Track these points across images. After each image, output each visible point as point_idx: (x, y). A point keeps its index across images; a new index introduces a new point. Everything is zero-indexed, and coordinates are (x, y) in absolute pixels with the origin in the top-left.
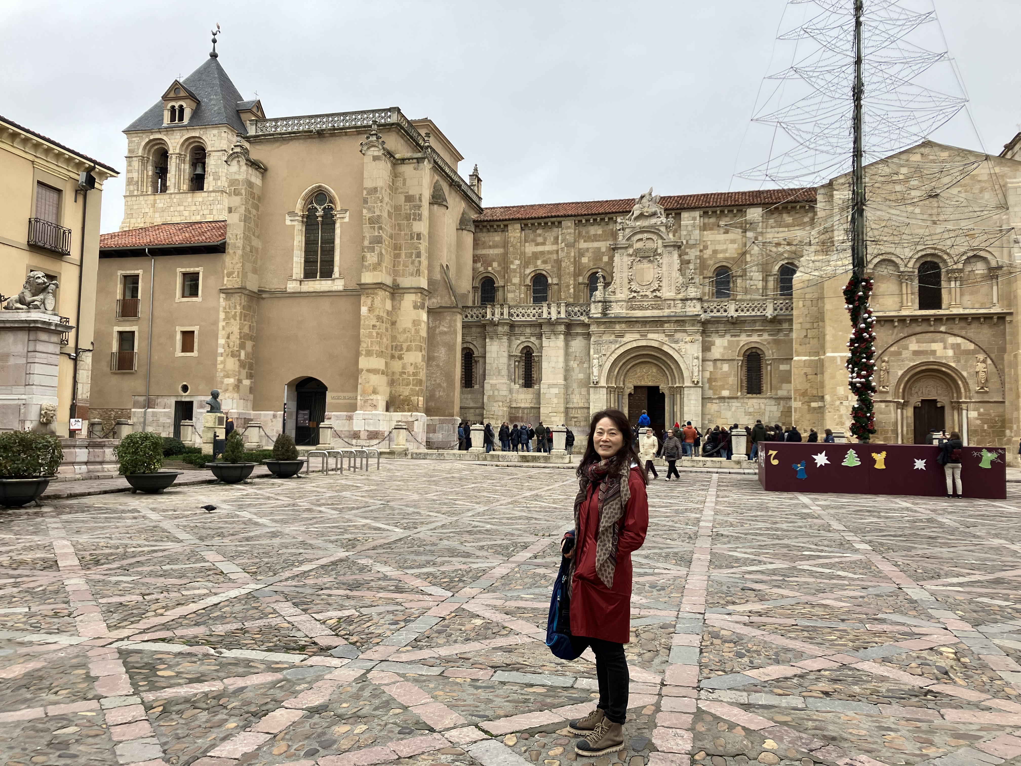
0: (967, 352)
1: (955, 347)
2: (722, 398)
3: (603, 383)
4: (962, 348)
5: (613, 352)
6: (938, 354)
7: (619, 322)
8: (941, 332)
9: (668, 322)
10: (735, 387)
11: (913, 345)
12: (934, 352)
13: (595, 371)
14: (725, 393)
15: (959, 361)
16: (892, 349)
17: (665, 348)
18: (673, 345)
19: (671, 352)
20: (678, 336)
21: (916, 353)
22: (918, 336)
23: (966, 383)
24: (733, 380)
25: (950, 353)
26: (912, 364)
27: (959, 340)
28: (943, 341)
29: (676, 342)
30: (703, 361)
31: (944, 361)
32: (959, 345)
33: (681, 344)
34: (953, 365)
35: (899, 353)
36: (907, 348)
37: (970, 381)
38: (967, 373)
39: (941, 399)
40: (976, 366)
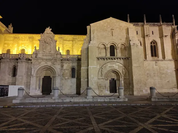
0: (121, 67)
2: (66, 79)
3: (35, 75)
5: (38, 67)
7: (40, 59)
8: (115, 62)
9: (52, 59)
10: (69, 76)
11: (109, 65)
12: (114, 67)
13: (33, 72)
14: (66, 78)
15: (119, 69)
16: (104, 66)
17: (52, 66)
18: (54, 66)
19: (53, 67)
20: (55, 63)
21: (110, 67)
22: (110, 63)
24: (68, 74)
25: (117, 67)
26: (109, 69)
28: (116, 64)
29: (54, 65)
30: (61, 70)
31: (116, 69)
32: (119, 65)
33: (56, 65)
35: (106, 67)
37: (122, 74)
38: (121, 72)
39: (116, 78)
40: (123, 70)
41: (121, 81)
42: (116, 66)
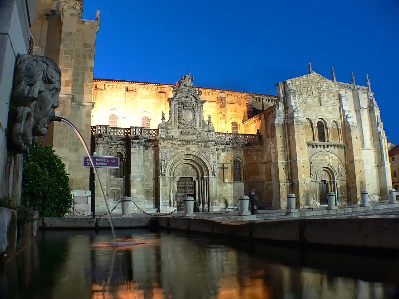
2: (225, 183)
3: (167, 175)
4: (334, 158)
5: (172, 157)
6: (327, 161)
8: (328, 151)
9: (201, 142)
10: (230, 178)
13: (163, 168)
16: (313, 158)
17: (200, 156)
18: (203, 155)
19: (202, 158)
24: (229, 174)
25: (331, 160)
27: (333, 155)
28: (328, 155)
29: (205, 153)
30: (217, 164)
31: (329, 164)
33: (207, 155)
34: (332, 165)
35: (315, 160)
36: (318, 158)
37: (337, 172)
38: (336, 169)
39: (327, 180)
40: (338, 166)
42: (329, 158)
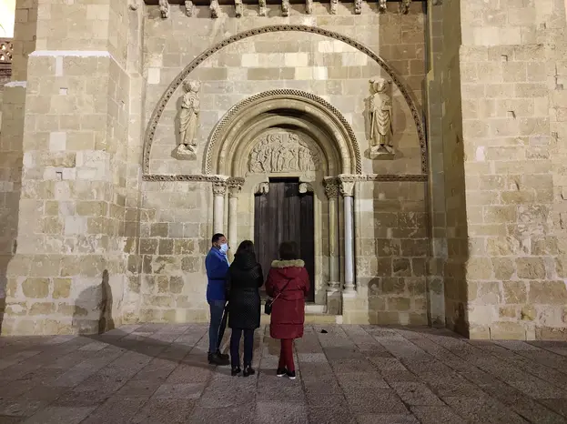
0: (354, 72)
1: (333, 61)
4: (345, 62)
6: (298, 76)
8: (305, 29)
11: (250, 56)
12: (290, 72)
15: (338, 92)
16: (207, 64)
21: (256, 74)
22: (259, 37)
23: (350, 137)
26: (246, 97)
27: (339, 46)
28: (309, 48)
31: (309, 91)
32: (337, 57)
34: (326, 98)
35: (219, 74)
36: (238, 63)
37: (359, 134)
41: (348, 201)
42: (311, 63)
